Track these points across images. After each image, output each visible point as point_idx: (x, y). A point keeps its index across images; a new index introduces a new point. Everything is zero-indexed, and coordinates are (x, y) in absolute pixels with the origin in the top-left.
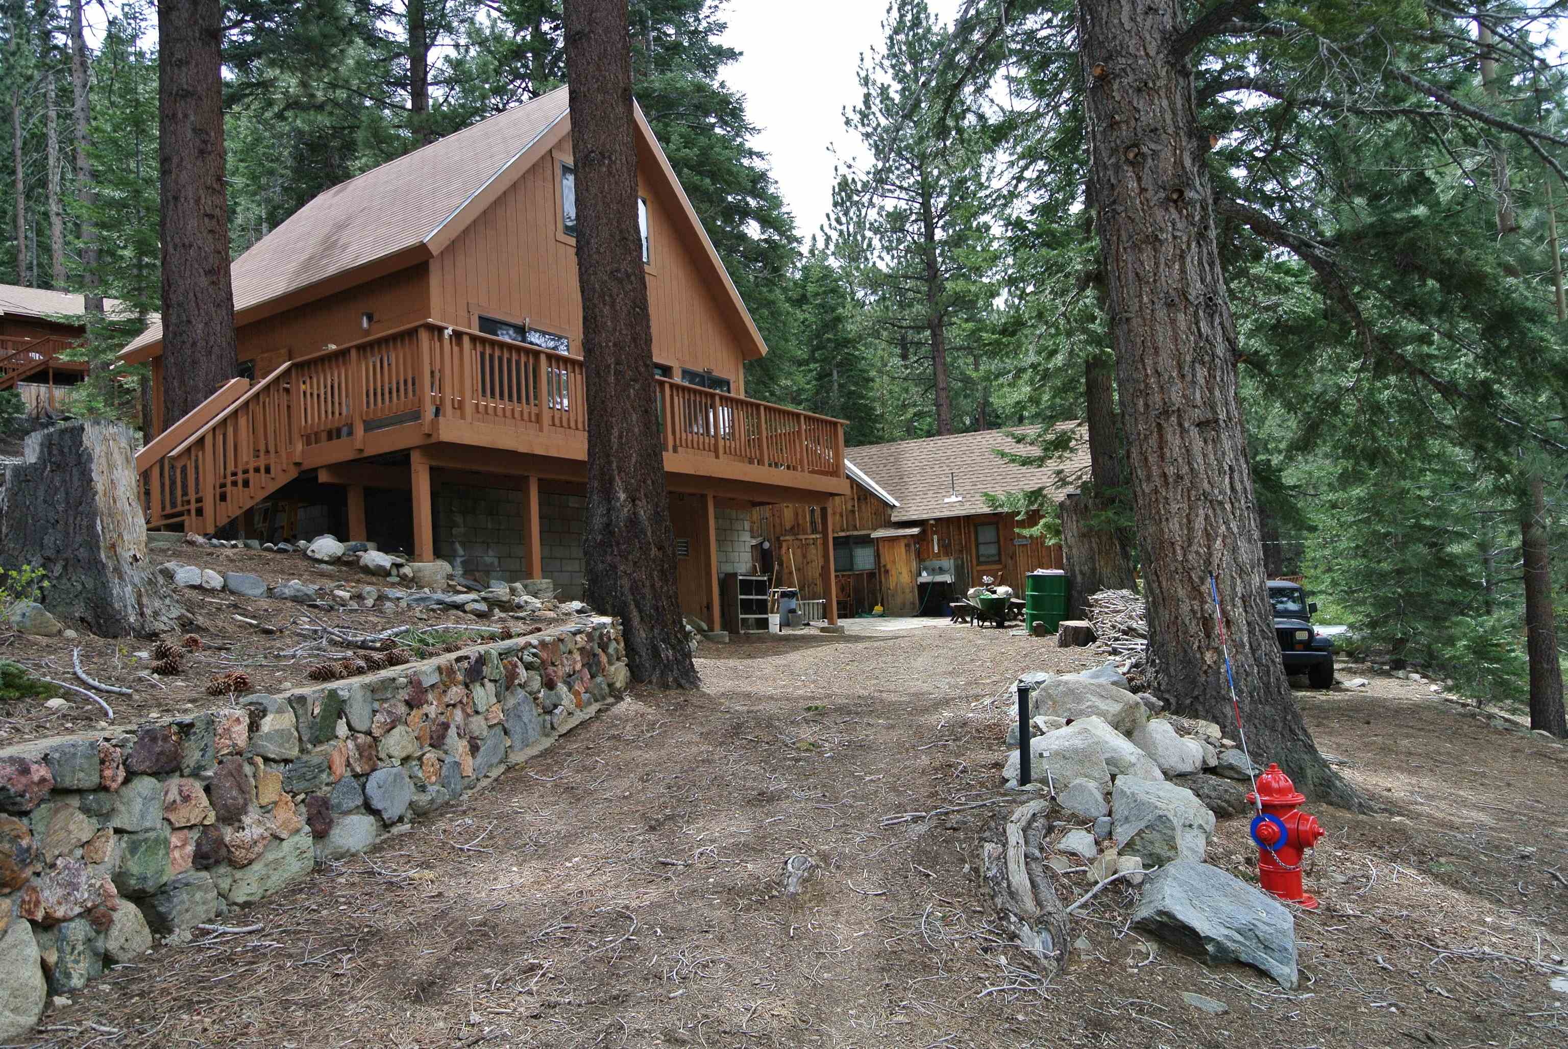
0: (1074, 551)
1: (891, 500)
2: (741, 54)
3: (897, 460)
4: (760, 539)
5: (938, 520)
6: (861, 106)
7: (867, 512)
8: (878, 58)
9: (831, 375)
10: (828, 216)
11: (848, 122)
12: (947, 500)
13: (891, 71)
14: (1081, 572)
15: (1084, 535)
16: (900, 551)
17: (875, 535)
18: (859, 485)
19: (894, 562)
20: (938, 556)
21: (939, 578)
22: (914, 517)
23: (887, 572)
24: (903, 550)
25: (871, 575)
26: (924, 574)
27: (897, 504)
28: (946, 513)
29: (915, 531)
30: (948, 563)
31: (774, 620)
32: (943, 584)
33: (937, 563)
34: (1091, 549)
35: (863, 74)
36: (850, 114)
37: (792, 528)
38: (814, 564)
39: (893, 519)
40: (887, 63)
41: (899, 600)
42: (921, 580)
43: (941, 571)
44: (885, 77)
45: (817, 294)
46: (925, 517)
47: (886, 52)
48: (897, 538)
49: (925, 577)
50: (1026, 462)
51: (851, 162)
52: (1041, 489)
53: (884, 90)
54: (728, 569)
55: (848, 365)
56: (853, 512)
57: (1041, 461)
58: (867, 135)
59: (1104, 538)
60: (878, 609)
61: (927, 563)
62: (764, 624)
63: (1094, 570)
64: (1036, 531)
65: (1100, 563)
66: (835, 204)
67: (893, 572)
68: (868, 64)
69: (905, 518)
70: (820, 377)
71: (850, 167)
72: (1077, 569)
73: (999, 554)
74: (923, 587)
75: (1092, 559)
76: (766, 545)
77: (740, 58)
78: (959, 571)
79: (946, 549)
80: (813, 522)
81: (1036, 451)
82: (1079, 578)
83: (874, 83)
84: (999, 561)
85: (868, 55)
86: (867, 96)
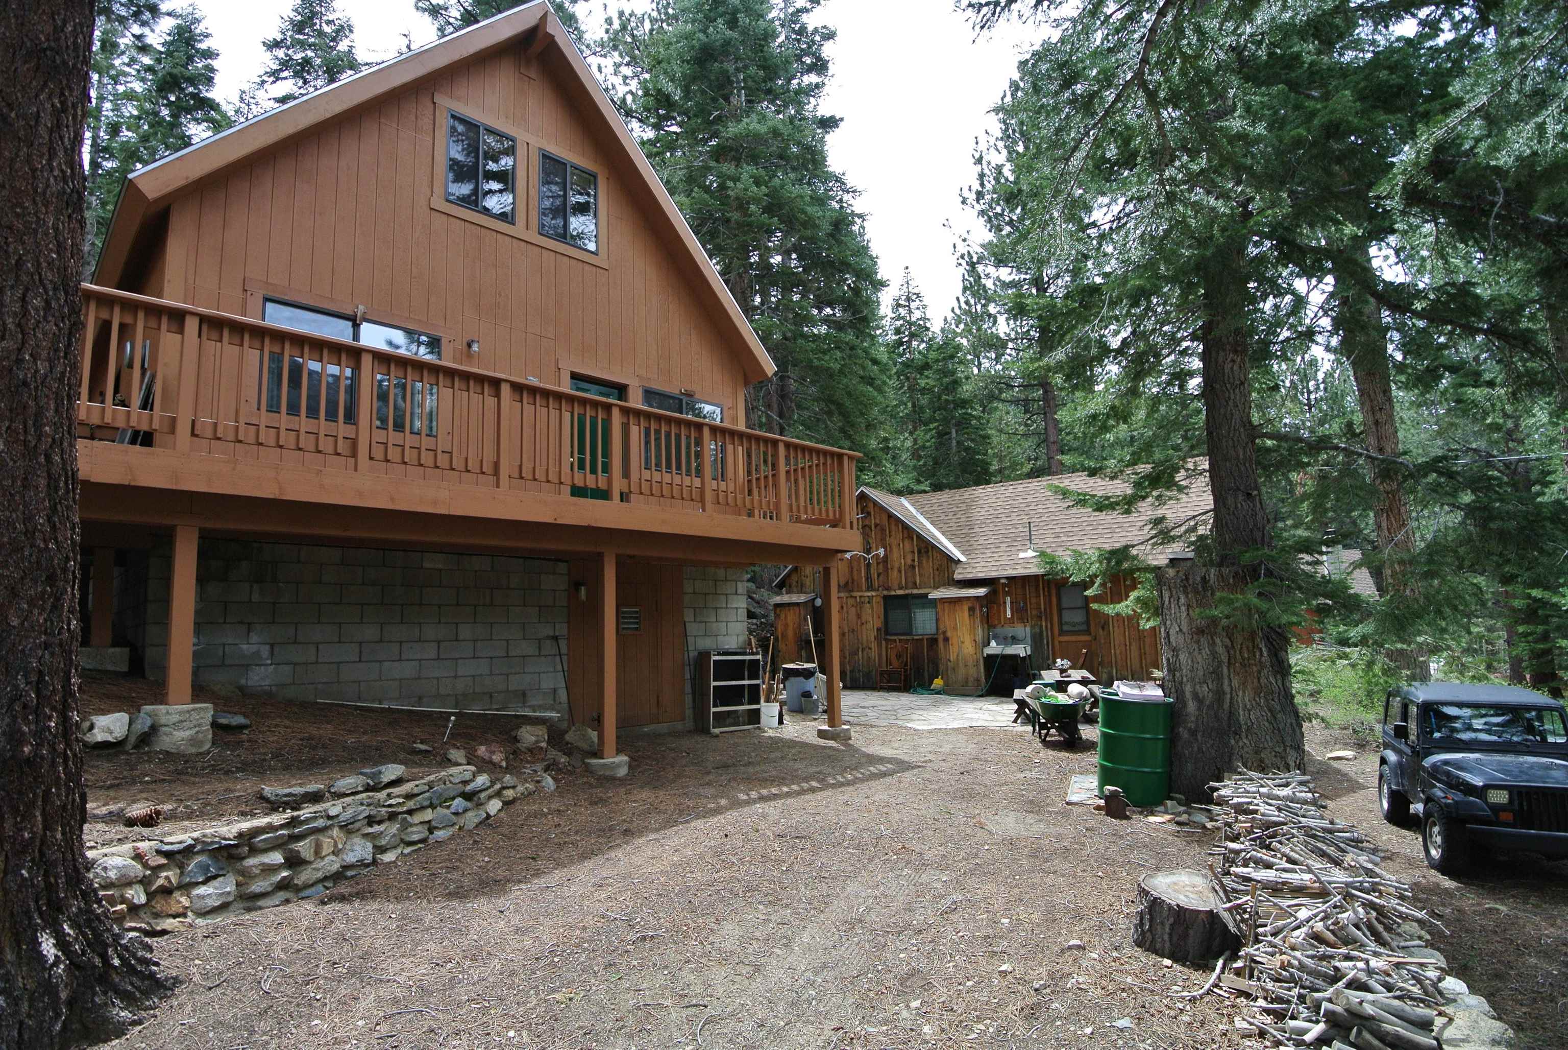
0: (1183, 657)
1: (957, 554)
2: (842, 119)
3: (969, 507)
4: (812, 596)
5: (1011, 579)
6: (976, 186)
7: (929, 566)
8: (992, 141)
9: (949, 433)
10: (958, 299)
11: (964, 202)
12: (1022, 555)
13: (1005, 152)
14: (1196, 696)
15: (1200, 631)
16: (963, 616)
17: (935, 594)
18: (920, 537)
19: (955, 628)
20: (1011, 621)
21: (1011, 650)
22: (981, 575)
23: (946, 640)
24: (966, 614)
25: (933, 641)
26: (993, 643)
27: (963, 558)
28: (1021, 571)
29: (981, 591)
30: (1023, 630)
31: (769, 711)
32: (1015, 657)
33: (1009, 631)
34: (1214, 655)
35: (977, 156)
36: (966, 193)
37: (847, 584)
38: (869, 626)
39: (957, 577)
40: (1001, 144)
41: (962, 672)
42: (988, 651)
43: (1015, 640)
44: (999, 158)
45: (937, 361)
46: (994, 574)
47: (1000, 135)
48: (959, 600)
49: (994, 648)
50: (1103, 505)
51: (965, 235)
52: (1127, 547)
53: (999, 169)
54: (705, 643)
55: (963, 423)
56: (913, 567)
57: (1128, 504)
58: (982, 213)
59: (1239, 639)
60: (938, 682)
61: (998, 630)
62: (755, 717)
63: (1219, 694)
64: (1125, 607)
65: (1232, 682)
66: (965, 289)
67: (954, 641)
68: (983, 146)
69: (970, 576)
70: (941, 435)
71: (964, 240)
72: (1188, 689)
73: (1088, 622)
74: (990, 660)
75: (1216, 674)
76: (818, 602)
77: (842, 124)
78: (1037, 641)
79: (1021, 614)
80: (869, 578)
81: (1121, 488)
82: (1192, 706)
83: (989, 163)
84: (1088, 632)
85: (983, 139)
86: (982, 176)
